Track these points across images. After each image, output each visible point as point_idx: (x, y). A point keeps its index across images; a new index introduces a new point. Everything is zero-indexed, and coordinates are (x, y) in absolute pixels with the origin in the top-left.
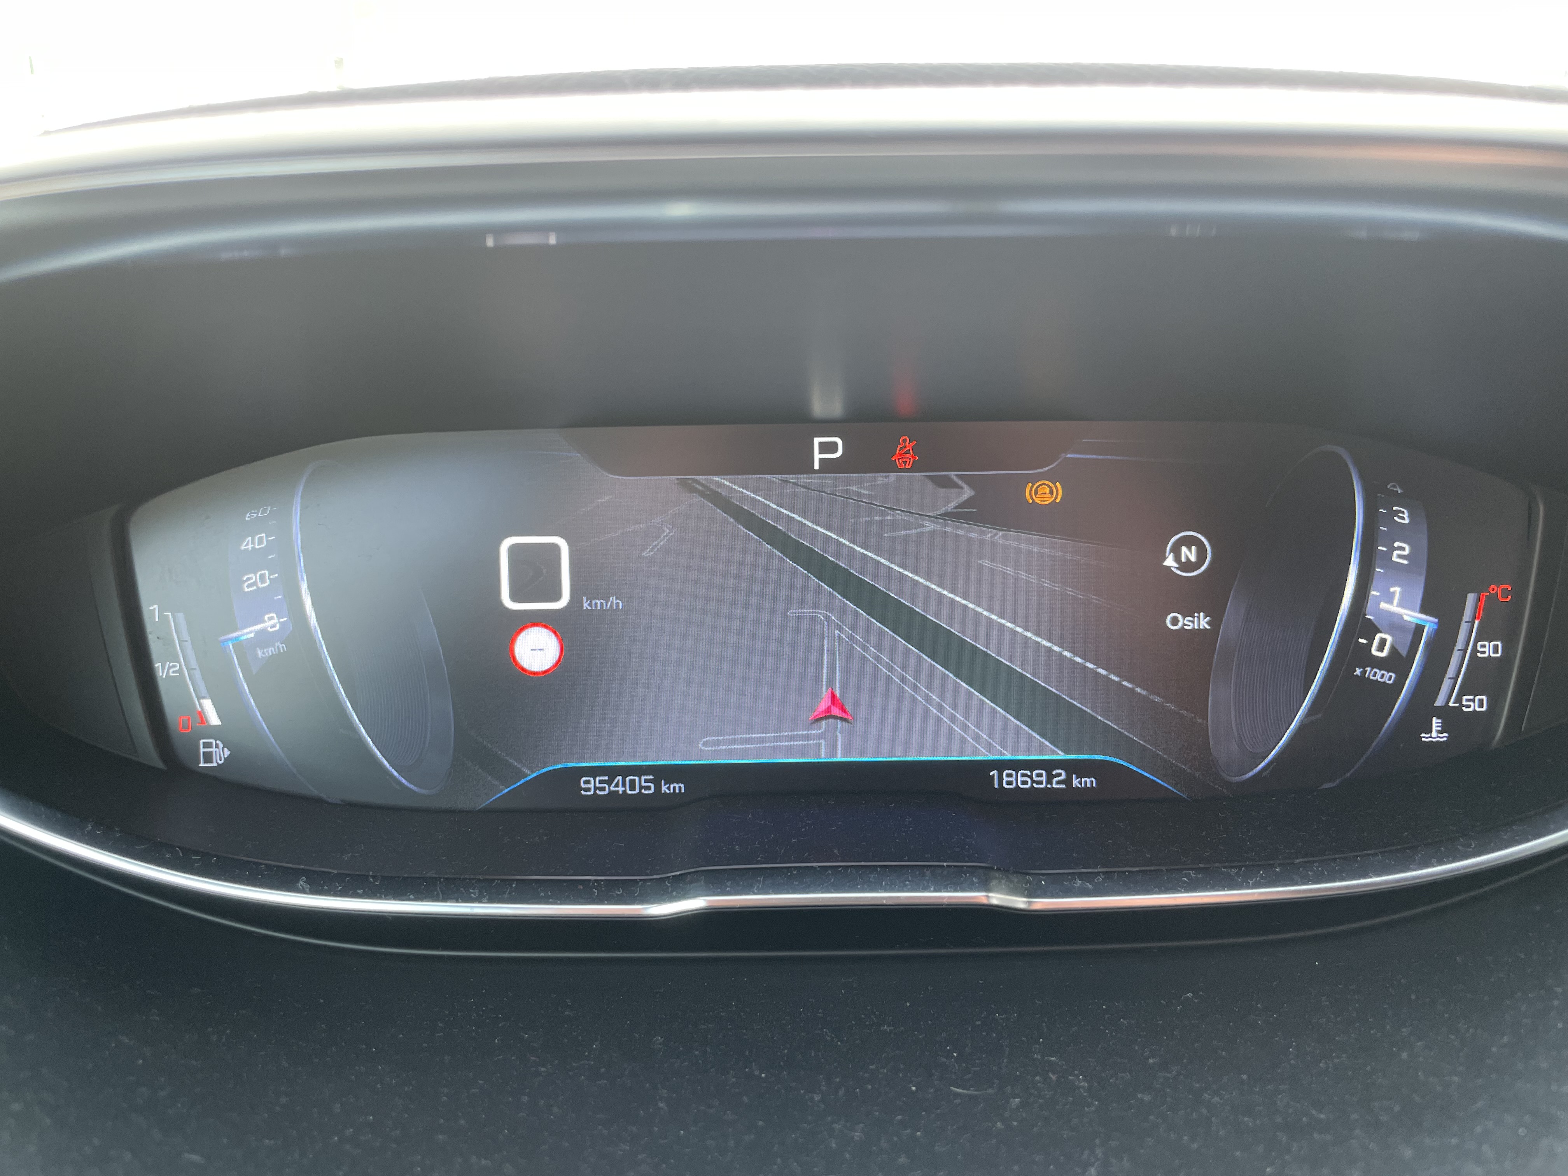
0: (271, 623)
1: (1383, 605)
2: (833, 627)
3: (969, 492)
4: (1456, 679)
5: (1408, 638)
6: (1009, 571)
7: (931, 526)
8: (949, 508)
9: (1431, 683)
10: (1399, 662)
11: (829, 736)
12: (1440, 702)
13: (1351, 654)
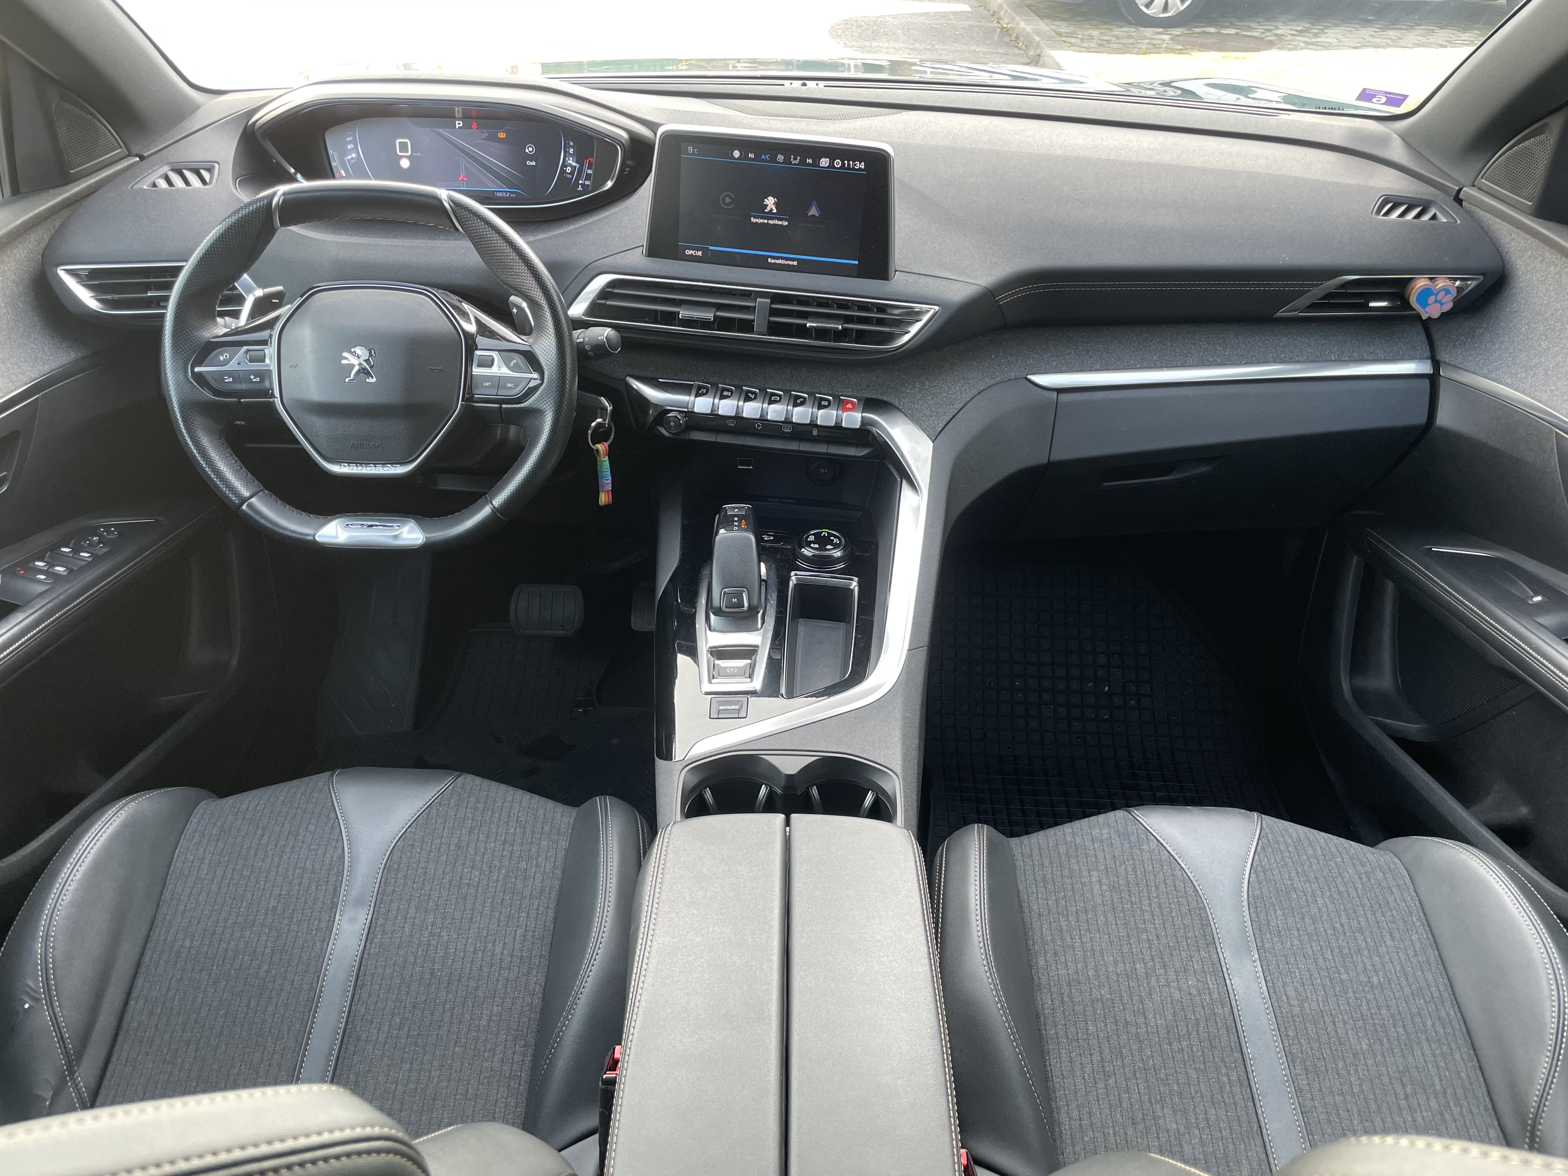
0: (354, 156)
1: (569, 162)
2: (463, 162)
3: (487, 134)
4: (583, 177)
5: (573, 169)
6: (496, 151)
7: (481, 141)
8: (484, 137)
9: (579, 177)
10: (572, 173)
11: (463, 184)
12: (580, 182)
13: (563, 171)
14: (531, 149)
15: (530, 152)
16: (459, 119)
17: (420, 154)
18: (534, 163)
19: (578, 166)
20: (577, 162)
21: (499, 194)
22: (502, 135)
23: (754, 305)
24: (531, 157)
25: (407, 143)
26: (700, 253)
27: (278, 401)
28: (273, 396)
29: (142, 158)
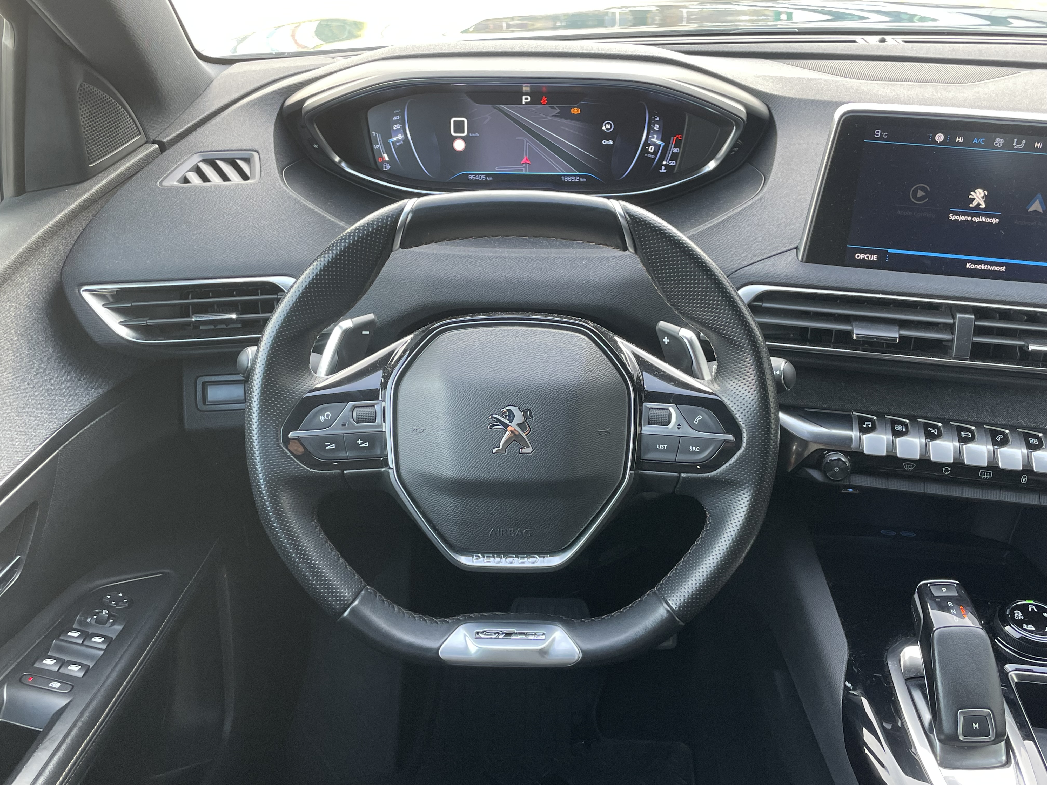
0: (400, 137)
1: (652, 139)
2: (527, 142)
3: (558, 110)
4: (668, 157)
5: (657, 147)
6: (567, 129)
7: (550, 118)
8: (554, 114)
9: (662, 158)
10: (655, 153)
11: (525, 167)
12: (664, 163)
13: (644, 151)
14: (608, 126)
15: (608, 129)
16: (526, 94)
17: (477, 134)
18: (611, 142)
19: (663, 144)
20: (661, 141)
21: (567, 179)
22: (576, 111)
23: (951, 321)
24: (607, 136)
25: (463, 122)
26: (874, 258)
27: (393, 474)
28: (387, 465)
29: (163, 147)
